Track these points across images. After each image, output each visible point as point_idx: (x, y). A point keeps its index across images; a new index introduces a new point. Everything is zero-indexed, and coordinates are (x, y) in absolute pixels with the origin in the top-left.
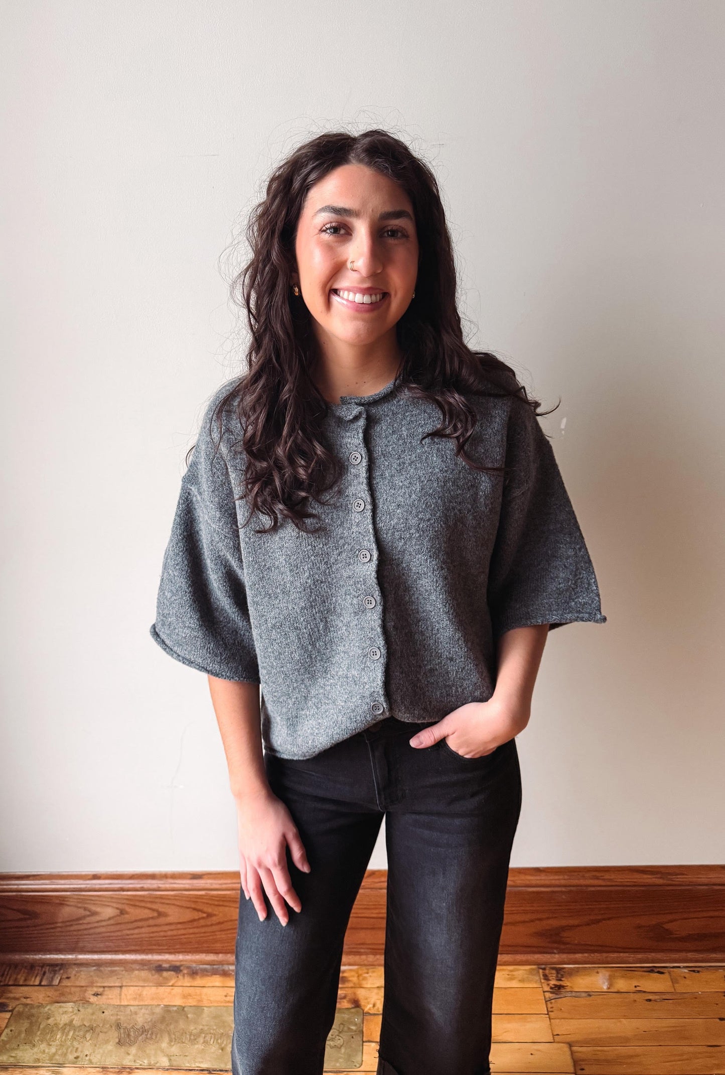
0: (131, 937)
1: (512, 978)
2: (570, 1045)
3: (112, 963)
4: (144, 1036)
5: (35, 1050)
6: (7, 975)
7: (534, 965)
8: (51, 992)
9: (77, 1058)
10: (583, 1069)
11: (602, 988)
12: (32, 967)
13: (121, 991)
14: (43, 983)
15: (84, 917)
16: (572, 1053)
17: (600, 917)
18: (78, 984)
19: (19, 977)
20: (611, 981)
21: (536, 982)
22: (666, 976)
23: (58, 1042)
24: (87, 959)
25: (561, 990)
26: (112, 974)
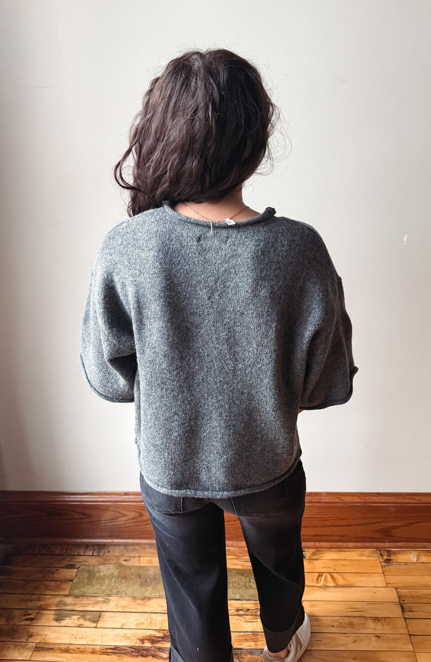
0: (146, 529)
1: (362, 555)
2: (396, 589)
3: (133, 545)
4: (155, 581)
5: (94, 588)
6: (73, 550)
7: (374, 548)
8: (99, 559)
9: (118, 592)
10: (403, 601)
11: (414, 561)
12: (87, 546)
13: (140, 559)
14: (95, 554)
15: (118, 518)
16: (397, 593)
17: (412, 522)
18: (114, 555)
19: (80, 551)
20: (418, 556)
21: (376, 557)
23: (106, 584)
24: (118, 542)
25: (391, 561)
26: (134, 550)
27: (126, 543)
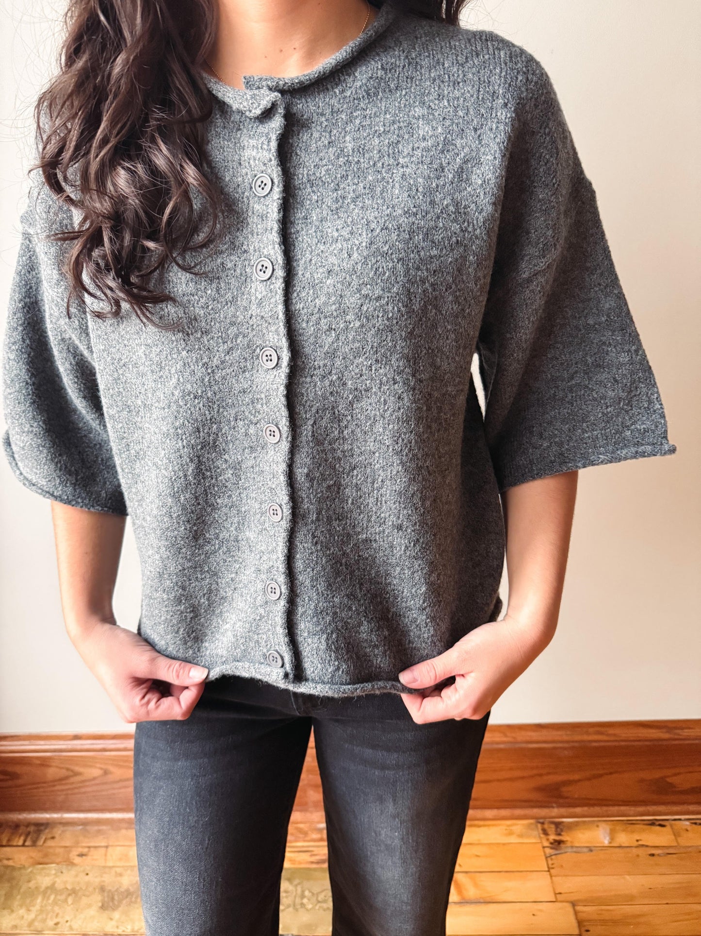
1: (511, 833)
2: (574, 904)
3: (98, 822)
4: (128, 899)
5: (14, 915)
7: (532, 819)
8: (33, 853)
9: (57, 924)
10: (587, 931)
11: (604, 843)
12: (16, 827)
13: (106, 851)
14: (27, 843)
15: (67, 778)
16: (576, 913)
17: (601, 772)
18: (63, 844)
20: (612, 834)
21: (535, 837)
22: (667, 829)
23: (38, 907)
24: (73, 818)
25: (562, 845)
26: (99, 832)
27: (86, 819)
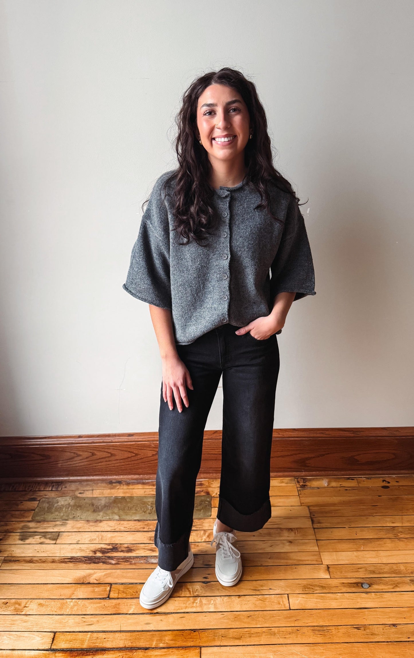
0: (97, 467)
1: (282, 482)
2: (308, 507)
3: (87, 481)
4: (106, 508)
5: (53, 515)
6: (35, 486)
7: (293, 477)
8: (57, 493)
9: (74, 517)
10: (314, 515)
11: (325, 485)
12: (47, 483)
13: (93, 492)
14: (53, 489)
15: (73, 458)
16: (309, 509)
17: (323, 453)
18: (71, 489)
19: (41, 487)
20: (329, 483)
21: (293, 484)
22: (355, 481)
23: (64, 512)
24: (74, 479)
25: (306, 486)
26: (87, 485)
27: (81, 479)
